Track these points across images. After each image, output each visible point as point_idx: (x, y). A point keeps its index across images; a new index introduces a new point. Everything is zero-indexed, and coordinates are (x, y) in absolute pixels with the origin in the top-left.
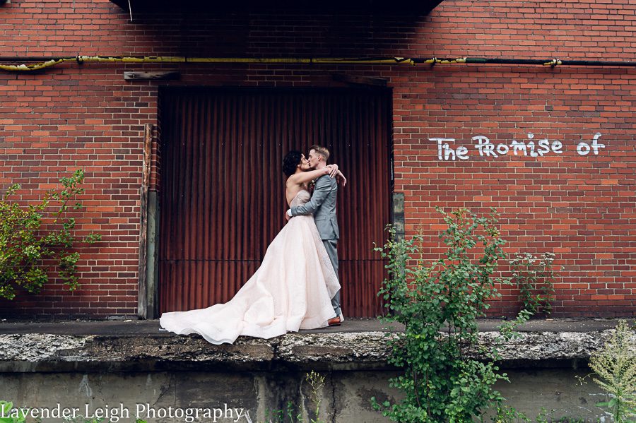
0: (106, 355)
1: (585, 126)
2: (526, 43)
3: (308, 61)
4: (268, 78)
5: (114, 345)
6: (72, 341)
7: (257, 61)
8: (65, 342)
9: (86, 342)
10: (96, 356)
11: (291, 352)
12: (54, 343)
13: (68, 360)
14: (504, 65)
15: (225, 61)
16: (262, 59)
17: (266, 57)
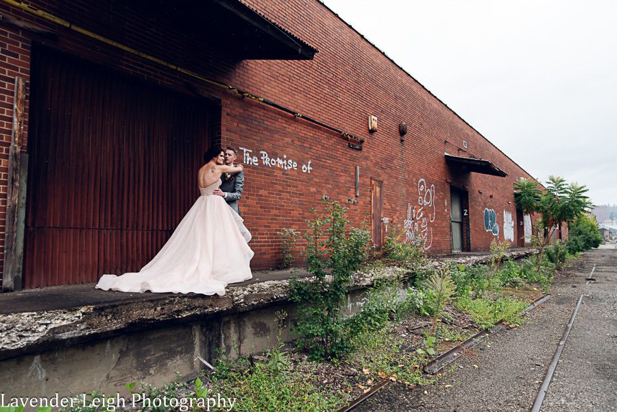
0: (106, 324)
1: (306, 156)
2: (285, 98)
3: (175, 67)
4: (140, 71)
5: (114, 313)
6: (65, 316)
7: (137, 53)
8: (56, 318)
9: (83, 314)
10: (96, 328)
11: (242, 300)
12: (40, 322)
13: (64, 338)
14: (276, 109)
15: (109, 42)
16: (141, 54)
17: (144, 52)
